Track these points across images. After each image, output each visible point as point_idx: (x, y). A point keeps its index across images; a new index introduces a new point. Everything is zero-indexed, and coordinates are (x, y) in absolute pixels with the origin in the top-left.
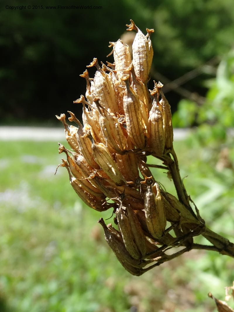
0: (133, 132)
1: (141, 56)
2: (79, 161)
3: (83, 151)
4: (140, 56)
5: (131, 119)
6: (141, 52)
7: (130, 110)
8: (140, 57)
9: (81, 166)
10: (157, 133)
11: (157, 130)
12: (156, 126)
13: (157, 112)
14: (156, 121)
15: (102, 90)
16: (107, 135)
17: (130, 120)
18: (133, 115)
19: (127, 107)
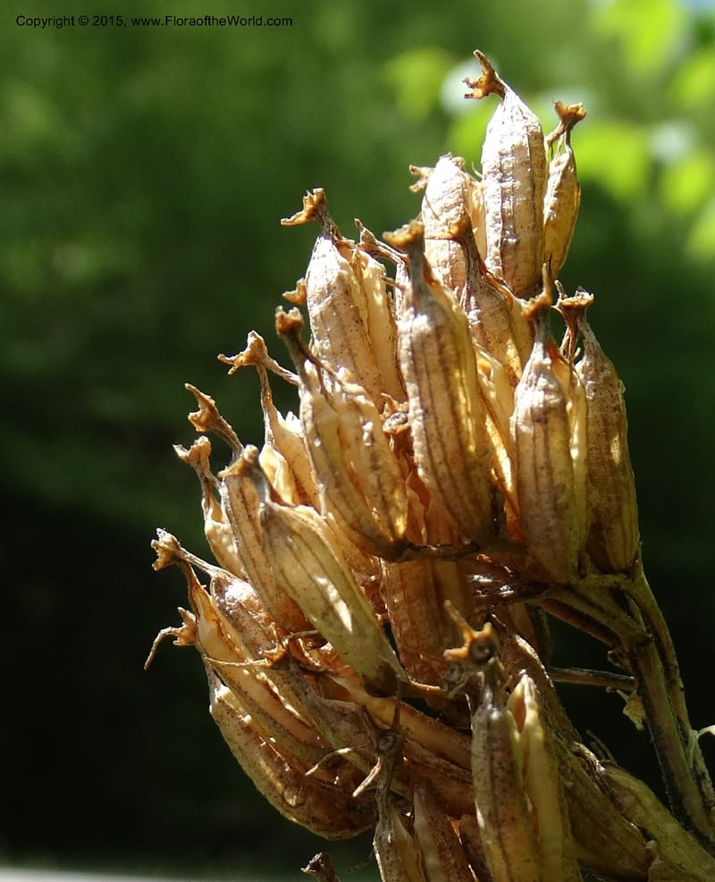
0: (437, 460)
1: (508, 184)
2: (234, 600)
3: (245, 556)
4: (504, 185)
5: (428, 402)
6: (508, 170)
7: (423, 366)
8: (503, 189)
9: (240, 620)
10: (544, 472)
11: (541, 460)
12: (540, 441)
13: (542, 382)
14: (538, 421)
15: (332, 306)
16: (325, 468)
17: (422, 407)
18: (433, 388)
19: (413, 351)
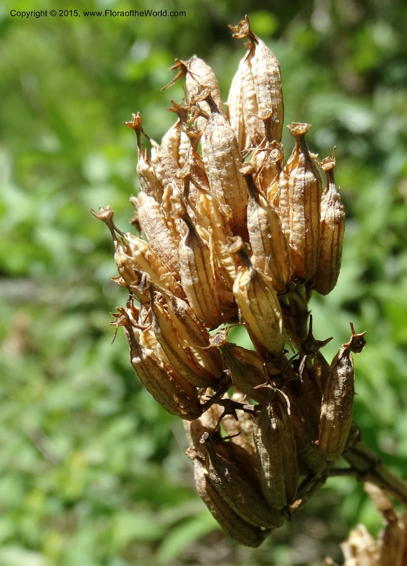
0: (309, 243)
1: (274, 91)
2: (183, 309)
3: (197, 287)
4: (272, 91)
5: (309, 216)
6: (273, 84)
7: (309, 198)
8: (271, 94)
9: (186, 320)
10: (336, 248)
11: (335, 242)
12: (336, 233)
13: (337, 204)
14: (337, 223)
17: (305, 218)
18: (312, 209)
19: (305, 190)
